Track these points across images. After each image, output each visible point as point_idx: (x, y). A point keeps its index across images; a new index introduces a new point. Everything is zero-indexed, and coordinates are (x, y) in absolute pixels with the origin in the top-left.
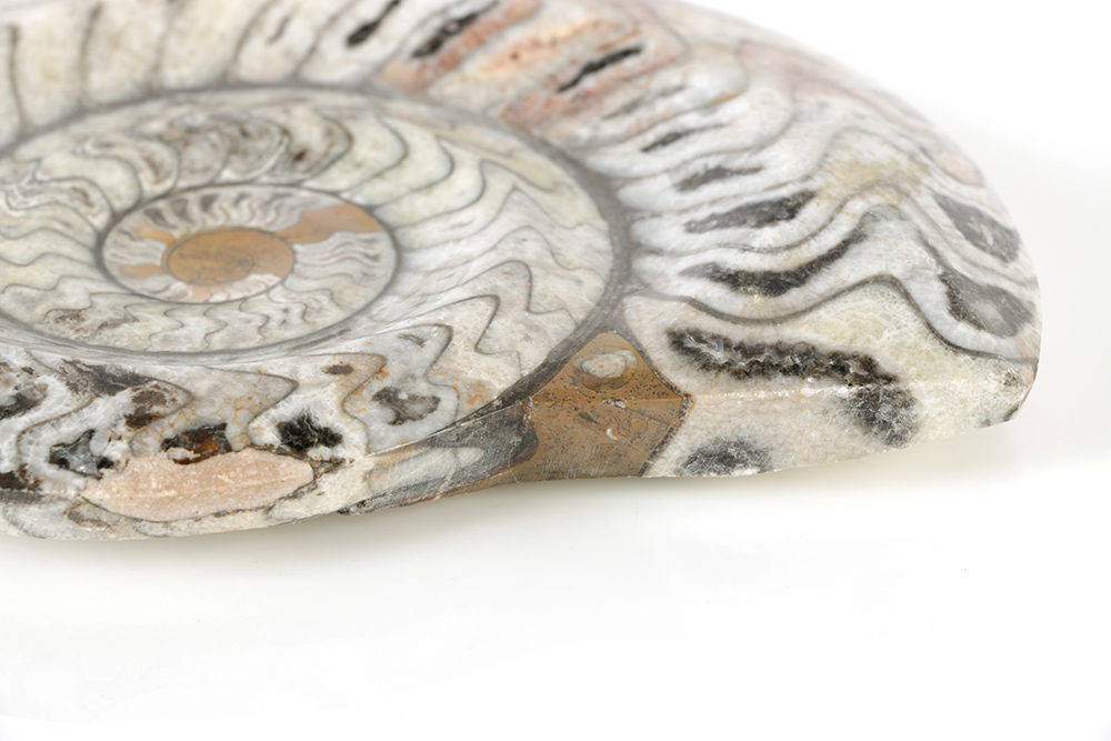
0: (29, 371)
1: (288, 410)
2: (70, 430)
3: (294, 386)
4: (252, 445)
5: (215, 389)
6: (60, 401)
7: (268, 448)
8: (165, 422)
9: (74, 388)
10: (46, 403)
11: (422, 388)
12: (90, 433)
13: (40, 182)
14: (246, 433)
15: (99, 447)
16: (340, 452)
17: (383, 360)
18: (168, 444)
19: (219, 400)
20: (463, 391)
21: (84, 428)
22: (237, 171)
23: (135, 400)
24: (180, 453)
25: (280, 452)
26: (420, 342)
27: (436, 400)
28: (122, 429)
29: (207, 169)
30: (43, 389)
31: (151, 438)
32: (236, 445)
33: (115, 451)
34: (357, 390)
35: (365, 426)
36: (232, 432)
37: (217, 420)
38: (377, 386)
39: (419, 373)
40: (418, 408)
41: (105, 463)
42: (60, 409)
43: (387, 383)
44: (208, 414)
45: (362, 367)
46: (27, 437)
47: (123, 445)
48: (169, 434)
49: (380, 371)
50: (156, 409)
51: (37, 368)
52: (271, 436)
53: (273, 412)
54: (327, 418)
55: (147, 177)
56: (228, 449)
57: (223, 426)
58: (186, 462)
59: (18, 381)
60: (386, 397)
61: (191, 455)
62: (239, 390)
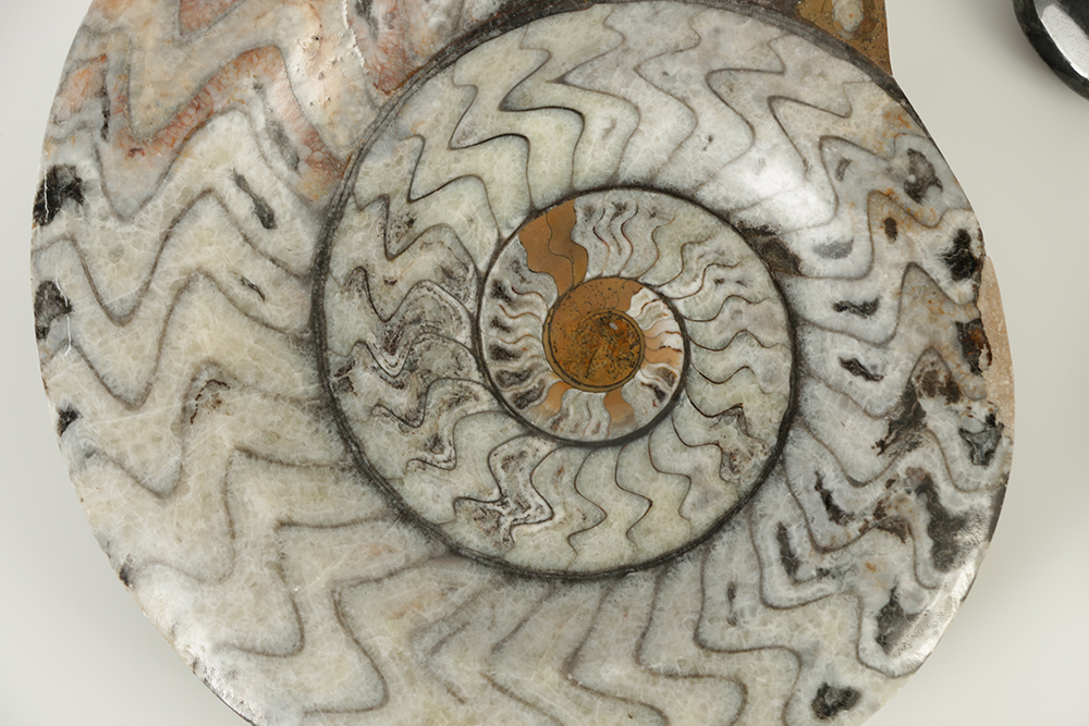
0: (890, 483)
1: (941, 273)
2: (957, 449)
3: (912, 266)
4: (975, 301)
5: (921, 331)
6: (926, 457)
7: (976, 289)
8: (955, 371)
9: (914, 446)
10: (928, 468)
11: (901, 163)
12: (962, 432)
13: (503, 495)
14: (964, 306)
15: (976, 426)
16: (973, 232)
17: (872, 193)
18: (976, 370)
19: (932, 327)
20: (896, 130)
21: (958, 439)
22: (459, 329)
23: (931, 394)
24: (983, 360)
25: (979, 279)
26: (845, 163)
27: (911, 152)
28: (960, 406)
29: (455, 356)
30: (911, 472)
31: (969, 382)
32: (975, 315)
33: (981, 412)
34: (912, 216)
35: (948, 209)
36: (964, 318)
37: (952, 330)
38: (906, 200)
39: (884, 165)
40: (922, 168)
41: (991, 420)
42: (936, 457)
43: (900, 191)
44: (947, 336)
45: (886, 211)
46: (961, 483)
47: (976, 406)
48: (966, 368)
49: (889, 197)
50: (941, 378)
51: (889, 475)
52: (965, 287)
53: (944, 284)
54: (945, 240)
55: (470, 407)
56: (978, 321)
57: (958, 324)
58: (990, 356)
59: (901, 491)
60: (916, 192)
61: (984, 351)
62: (921, 312)
